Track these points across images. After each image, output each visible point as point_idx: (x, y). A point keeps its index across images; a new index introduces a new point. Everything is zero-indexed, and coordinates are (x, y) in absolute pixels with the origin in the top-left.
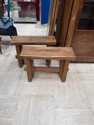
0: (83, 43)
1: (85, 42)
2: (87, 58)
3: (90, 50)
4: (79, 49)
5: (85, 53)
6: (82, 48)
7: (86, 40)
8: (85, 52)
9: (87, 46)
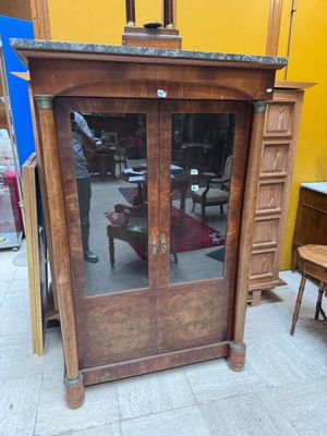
0: (118, 326)
1: (123, 321)
2: (145, 361)
3: (145, 337)
4: (113, 343)
5: (135, 350)
6: (120, 337)
7: (121, 316)
8: (132, 347)
9: (132, 329)
